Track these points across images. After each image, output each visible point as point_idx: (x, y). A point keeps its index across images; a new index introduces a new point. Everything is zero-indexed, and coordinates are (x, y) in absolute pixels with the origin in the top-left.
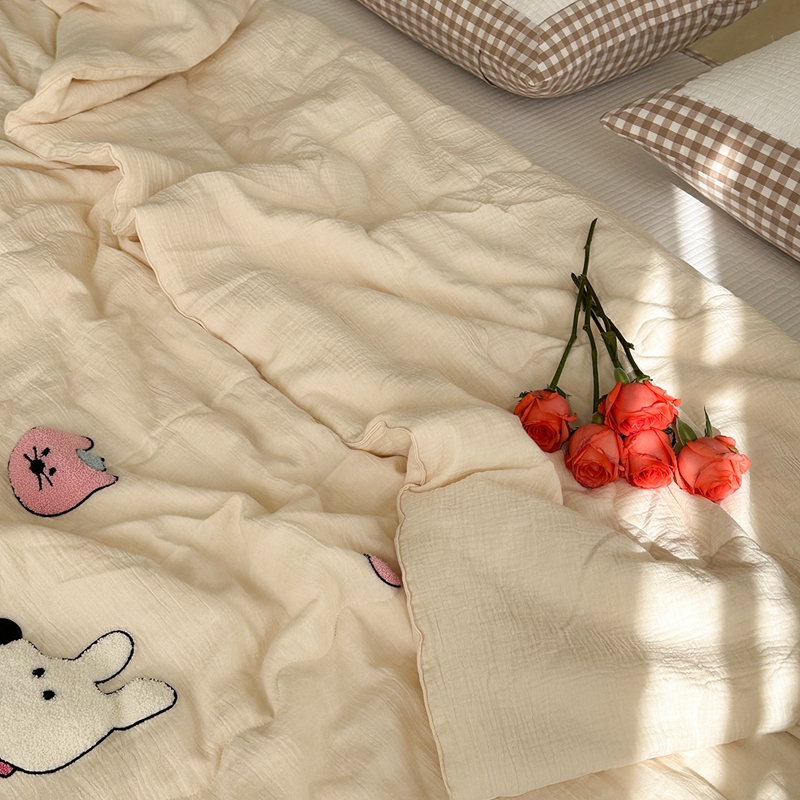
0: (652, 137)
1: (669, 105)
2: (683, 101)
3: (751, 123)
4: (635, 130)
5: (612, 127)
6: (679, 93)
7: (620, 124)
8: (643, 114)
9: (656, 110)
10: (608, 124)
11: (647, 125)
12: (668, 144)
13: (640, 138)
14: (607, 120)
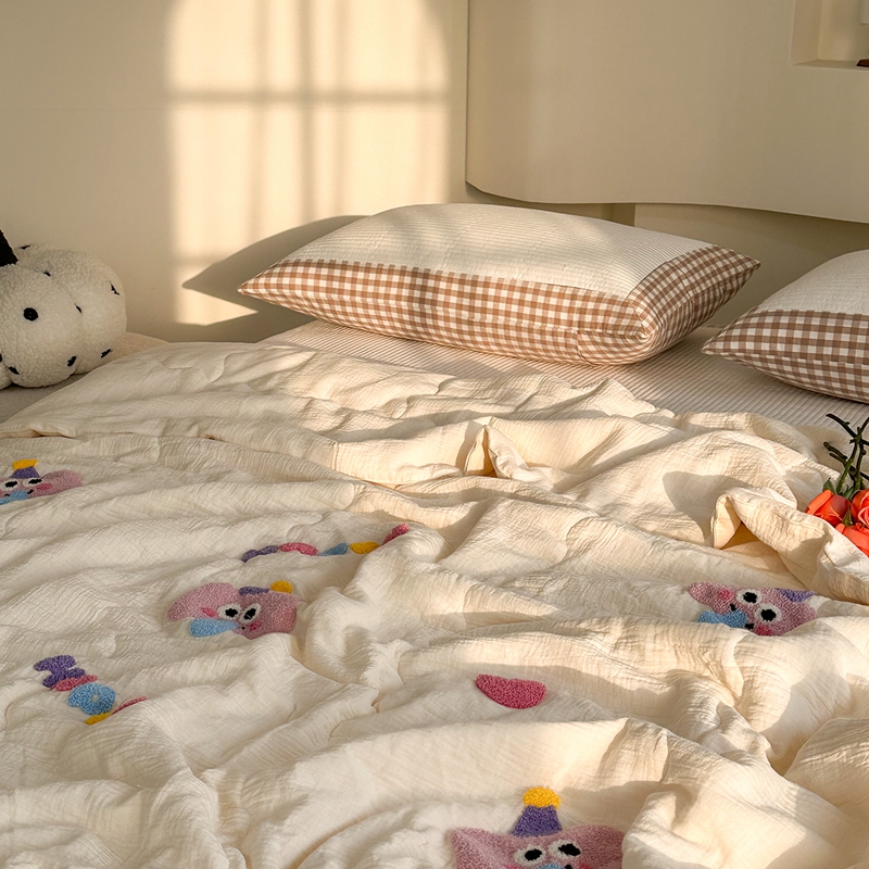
0: (750, 346)
1: (754, 320)
2: (765, 314)
3: (826, 310)
4: (734, 345)
5: (714, 350)
6: (758, 311)
7: (720, 345)
8: (736, 332)
9: (745, 326)
10: (710, 350)
11: (742, 338)
12: (765, 347)
13: (740, 351)
14: (708, 347)
